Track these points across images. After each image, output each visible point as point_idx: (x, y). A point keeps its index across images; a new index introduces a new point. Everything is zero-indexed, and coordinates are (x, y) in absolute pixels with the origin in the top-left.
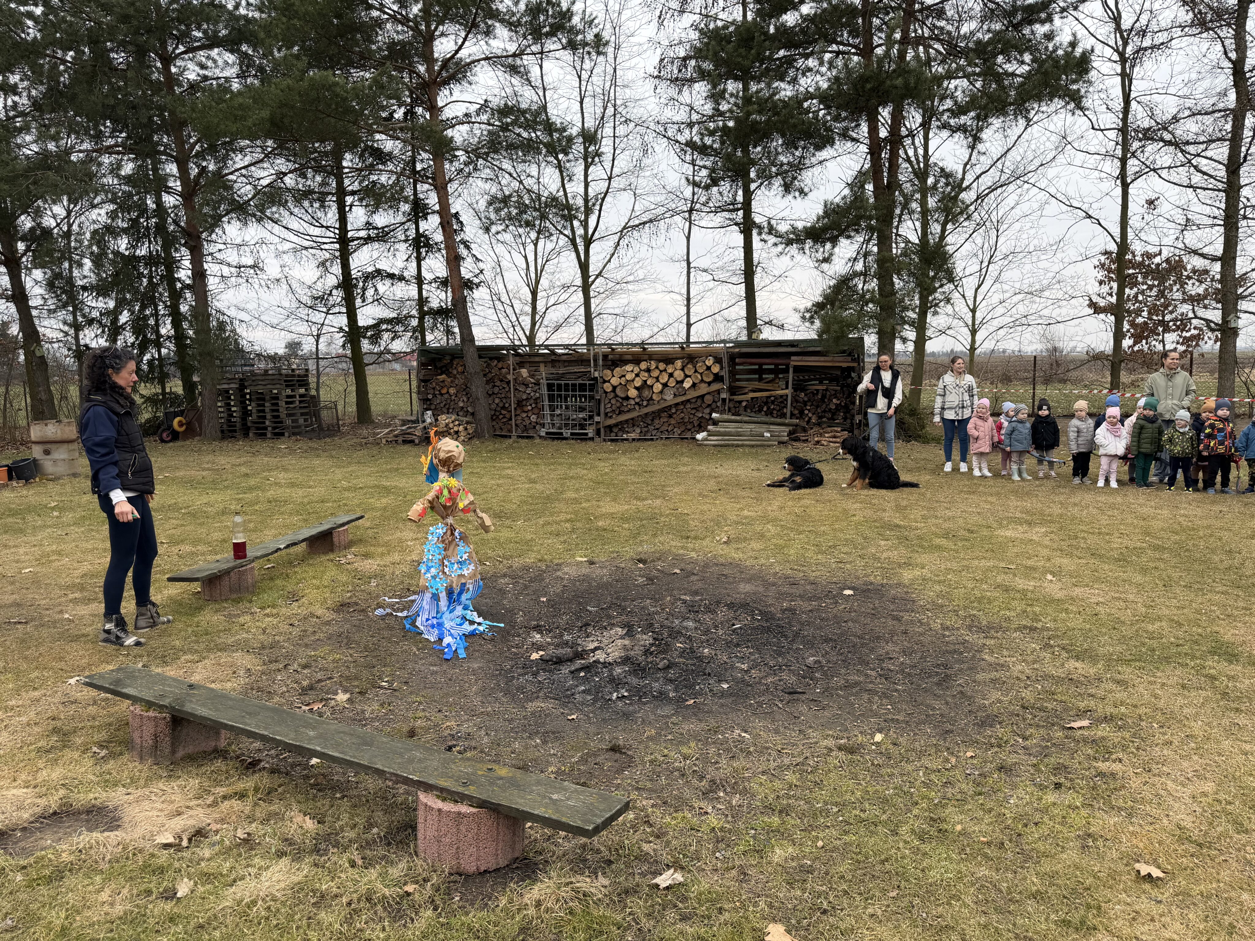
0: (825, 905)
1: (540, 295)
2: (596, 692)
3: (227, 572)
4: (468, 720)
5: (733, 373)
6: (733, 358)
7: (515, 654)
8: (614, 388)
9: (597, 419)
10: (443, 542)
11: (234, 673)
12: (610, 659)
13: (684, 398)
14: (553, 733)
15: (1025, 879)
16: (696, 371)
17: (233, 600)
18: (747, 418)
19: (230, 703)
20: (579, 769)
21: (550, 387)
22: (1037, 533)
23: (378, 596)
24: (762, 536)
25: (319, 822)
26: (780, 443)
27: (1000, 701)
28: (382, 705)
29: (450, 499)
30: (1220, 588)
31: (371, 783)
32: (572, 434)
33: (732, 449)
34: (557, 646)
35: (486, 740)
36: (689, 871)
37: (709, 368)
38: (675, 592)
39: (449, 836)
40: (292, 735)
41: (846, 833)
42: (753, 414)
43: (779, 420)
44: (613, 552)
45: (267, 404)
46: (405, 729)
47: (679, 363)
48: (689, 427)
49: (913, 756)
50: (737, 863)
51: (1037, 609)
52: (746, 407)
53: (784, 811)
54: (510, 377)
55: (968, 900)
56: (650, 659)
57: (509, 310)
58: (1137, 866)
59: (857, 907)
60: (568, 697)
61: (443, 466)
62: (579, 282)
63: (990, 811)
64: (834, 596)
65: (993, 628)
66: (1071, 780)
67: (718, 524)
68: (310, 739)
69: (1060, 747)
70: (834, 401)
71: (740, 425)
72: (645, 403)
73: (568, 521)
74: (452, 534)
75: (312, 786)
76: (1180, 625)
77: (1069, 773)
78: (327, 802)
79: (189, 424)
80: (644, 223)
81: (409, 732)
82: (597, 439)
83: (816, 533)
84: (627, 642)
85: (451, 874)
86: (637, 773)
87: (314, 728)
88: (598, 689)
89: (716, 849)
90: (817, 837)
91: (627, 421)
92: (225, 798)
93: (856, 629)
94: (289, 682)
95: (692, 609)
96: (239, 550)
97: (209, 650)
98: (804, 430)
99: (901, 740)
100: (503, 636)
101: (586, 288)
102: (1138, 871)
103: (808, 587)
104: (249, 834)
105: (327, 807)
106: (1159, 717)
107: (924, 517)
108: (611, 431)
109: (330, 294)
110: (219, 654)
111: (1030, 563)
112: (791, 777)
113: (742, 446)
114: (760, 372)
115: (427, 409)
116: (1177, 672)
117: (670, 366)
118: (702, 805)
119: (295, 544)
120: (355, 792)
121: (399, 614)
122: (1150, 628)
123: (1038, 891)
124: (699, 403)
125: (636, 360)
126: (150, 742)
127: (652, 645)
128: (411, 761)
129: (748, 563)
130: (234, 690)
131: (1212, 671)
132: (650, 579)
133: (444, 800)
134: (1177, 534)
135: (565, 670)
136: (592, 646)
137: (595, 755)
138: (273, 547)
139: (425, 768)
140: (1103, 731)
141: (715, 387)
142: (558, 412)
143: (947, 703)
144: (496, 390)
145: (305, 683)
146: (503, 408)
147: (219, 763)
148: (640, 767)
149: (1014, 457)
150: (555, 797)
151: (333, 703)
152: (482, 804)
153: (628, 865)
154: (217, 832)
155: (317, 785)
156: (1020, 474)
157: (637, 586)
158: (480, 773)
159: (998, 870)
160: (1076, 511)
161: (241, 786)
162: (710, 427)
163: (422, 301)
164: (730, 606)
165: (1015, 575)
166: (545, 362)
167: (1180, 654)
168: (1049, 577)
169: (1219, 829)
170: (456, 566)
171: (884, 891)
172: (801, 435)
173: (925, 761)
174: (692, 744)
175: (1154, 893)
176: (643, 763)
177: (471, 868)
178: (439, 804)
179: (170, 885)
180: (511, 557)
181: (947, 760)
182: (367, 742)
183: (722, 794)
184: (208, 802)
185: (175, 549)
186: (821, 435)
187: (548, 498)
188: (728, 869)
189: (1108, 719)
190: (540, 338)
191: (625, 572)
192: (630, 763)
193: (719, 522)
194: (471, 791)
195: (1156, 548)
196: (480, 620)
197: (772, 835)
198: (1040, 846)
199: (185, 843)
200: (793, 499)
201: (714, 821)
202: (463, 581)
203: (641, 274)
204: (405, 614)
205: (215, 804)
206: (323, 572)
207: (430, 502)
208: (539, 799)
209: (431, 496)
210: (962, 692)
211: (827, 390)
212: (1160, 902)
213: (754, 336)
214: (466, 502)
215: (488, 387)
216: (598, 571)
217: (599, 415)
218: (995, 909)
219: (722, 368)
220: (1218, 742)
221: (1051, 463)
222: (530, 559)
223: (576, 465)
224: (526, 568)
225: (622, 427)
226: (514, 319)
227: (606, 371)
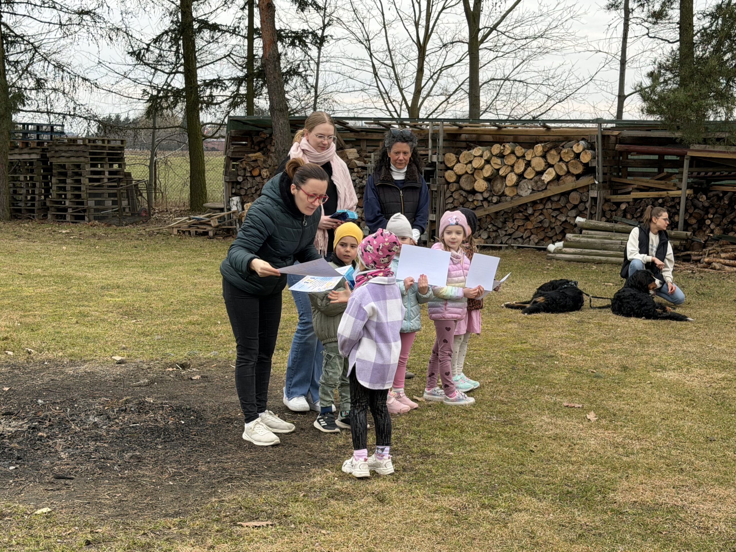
1: (429, 55)
6: (614, 143)
13: (542, 195)
16: (561, 160)
37: (577, 156)
45: (69, 181)
47: (539, 148)
48: (550, 234)
52: (625, 211)
62: (465, 37)
101: (474, 45)
114: (661, 164)
115: (235, 195)
117: (529, 151)
124: (562, 203)
125: (489, 142)
141: (585, 181)
162: (569, 236)
172: (694, 253)
186: (717, 255)
219: (595, 157)
227: (448, 155)
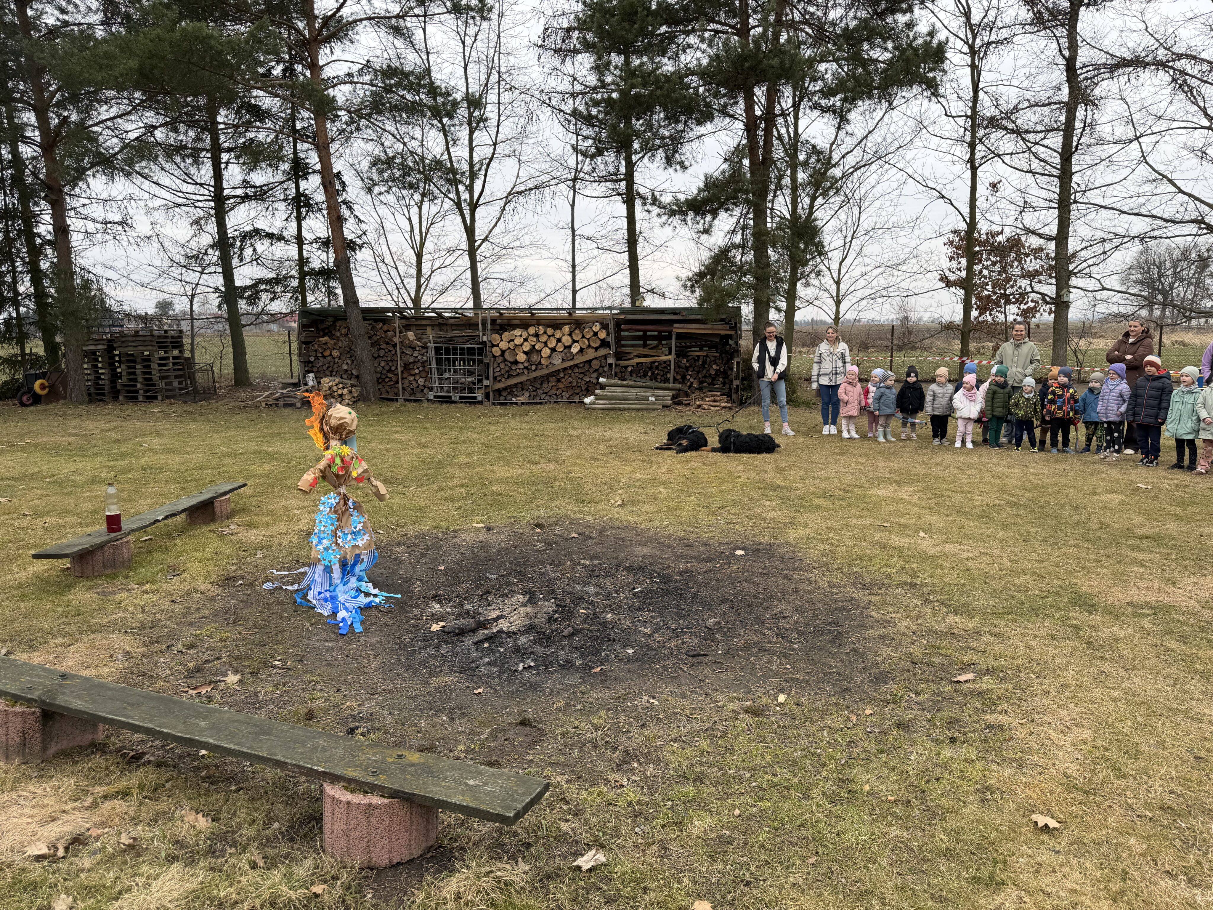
0: (748, 877)
1: (425, 258)
2: (502, 662)
3: (100, 547)
4: (369, 699)
5: (619, 339)
6: (618, 324)
7: (415, 626)
8: (503, 352)
9: (486, 383)
10: (336, 512)
11: (111, 656)
12: (514, 628)
13: (572, 363)
14: (460, 709)
15: (933, 836)
16: (583, 337)
17: (108, 576)
18: (633, 383)
19: (109, 693)
20: (490, 747)
21: (438, 350)
22: (906, 492)
23: (265, 569)
24: (654, 499)
25: (213, 820)
26: (665, 406)
27: (891, 657)
28: (276, 686)
29: (343, 468)
30: (1072, 542)
31: (270, 774)
32: (461, 397)
33: (619, 413)
34: (458, 616)
35: (390, 720)
36: (610, 850)
37: (596, 334)
38: (575, 557)
39: (359, 828)
40: (181, 727)
41: (761, 799)
42: (638, 379)
43: (662, 385)
44: (509, 518)
45: (138, 366)
46: (303, 711)
47: (566, 329)
48: (577, 391)
49: (816, 716)
50: (658, 838)
51: (915, 566)
52: (631, 372)
53: (699, 780)
54: (397, 340)
55: (884, 863)
56: (554, 627)
57: (394, 272)
58: (1034, 817)
59: (779, 877)
60: (473, 669)
61: (335, 434)
62: (465, 245)
63: (893, 769)
64: (727, 557)
65: (876, 584)
66: (965, 734)
67: (611, 487)
68: (201, 731)
69: (950, 701)
70: (714, 366)
71: (626, 389)
72: (534, 367)
73: (462, 486)
74: (346, 504)
75: (204, 779)
76: (1043, 578)
77: (961, 727)
78: (221, 796)
79: (52, 387)
80: (530, 190)
81: (307, 714)
82: (486, 403)
83: (705, 495)
84: (529, 609)
85: (362, 869)
86: (549, 746)
87: (205, 718)
88: (504, 659)
89: (635, 825)
90: (733, 806)
91: (516, 385)
92: (105, 797)
93: (751, 589)
94: (173, 664)
95: (593, 573)
96: (113, 523)
97: (82, 632)
98: (687, 395)
99: (803, 699)
100: (402, 606)
101: (472, 252)
102: (1036, 823)
103: (702, 548)
104: (135, 839)
105: (221, 802)
106: (1036, 668)
107: (802, 478)
108: (500, 395)
109: (206, 253)
110: (94, 636)
111: (903, 521)
112: (703, 744)
113: (629, 409)
114: (645, 338)
115: (309, 372)
116: (1046, 624)
117: (558, 331)
118: (618, 778)
119: (174, 515)
120: (252, 784)
121: (290, 588)
122: (1017, 581)
123: (947, 848)
125: (524, 325)
126: (18, 740)
127: (555, 612)
128: (314, 750)
129: (643, 526)
130: (111, 675)
131: (1076, 622)
132: (549, 544)
133: (352, 791)
134: (1029, 491)
135: (468, 641)
136: (494, 615)
137: (505, 730)
138: (150, 518)
139: (330, 757)
140: (987, 683)
141: (602, 352)
142: (446, 375)
143: (842, 661)
144: (382, 353)
145: (191, 665)
146: (390, 371)
147: (97, 759)
148: (552, 741)
149: (881, 421)
150: (471, 782)
151: (222, 685)
152: (394, 794)
153: (547, 847)
154: (97, 838)
155: (209, 777)
156: (885, 436)
157: (536, 551)
158: (389, 760)
159: (908, 829)
160: (938, 470)
161: (123, 784)
162: (598, 392)
163: (302, 262)
164: (630, 569)
165: (890, 533)
166: (432, 326)
167: (1045, 605)
168: (922, 534)
169: (1101, 775)
170: (350, 536)
171: (803, 858)
172: (684, 399)
173: (828, 721)
174: (603, 714)
175: (1052, 843)
176: (555, 737)
177: (384, 861)
178: (347, 796)
179: (45, 903)
180: (406, 524)
181: (848, 719)
182: (263, 730)
183: (635, 765)
184: (86, 804)
185: (39, 522)
186: (702, 399)
187: (440, 462)
188: (649, 845)
189: (990, 671)
190: (426, 301)
191: (524, 537)
192: (541, 737)
193: (612, 485)
194: (381, 780)
195: (1014, 505)
196: (376, 591)
197: (688, 805)
198: (943, 802)
199: (61, 853)
200: (681, 462)
201: (630, 794)
202: (358, 552)
203: (527, 240)
204: (296, 587)
205: (94, 806)
206: (206, 544)
207: (321, 471)
208: (454, 785)
209: (322, 465)
210: (854, 649)
211: (707, 356)
212: (1058, 852)
213: (637, 304)
214: (360, 471)
215: (373, 350)
216: (496, 538)
217: (487, 378)
218: (909, 869)
219: (608, 334)
220: (1089, 690)
221: (913, 424)
222: (425, 526)
223: (466, 429)
224: (421, 536)
225: (510, 390)
226: (398, 281)
227: (494, 336)
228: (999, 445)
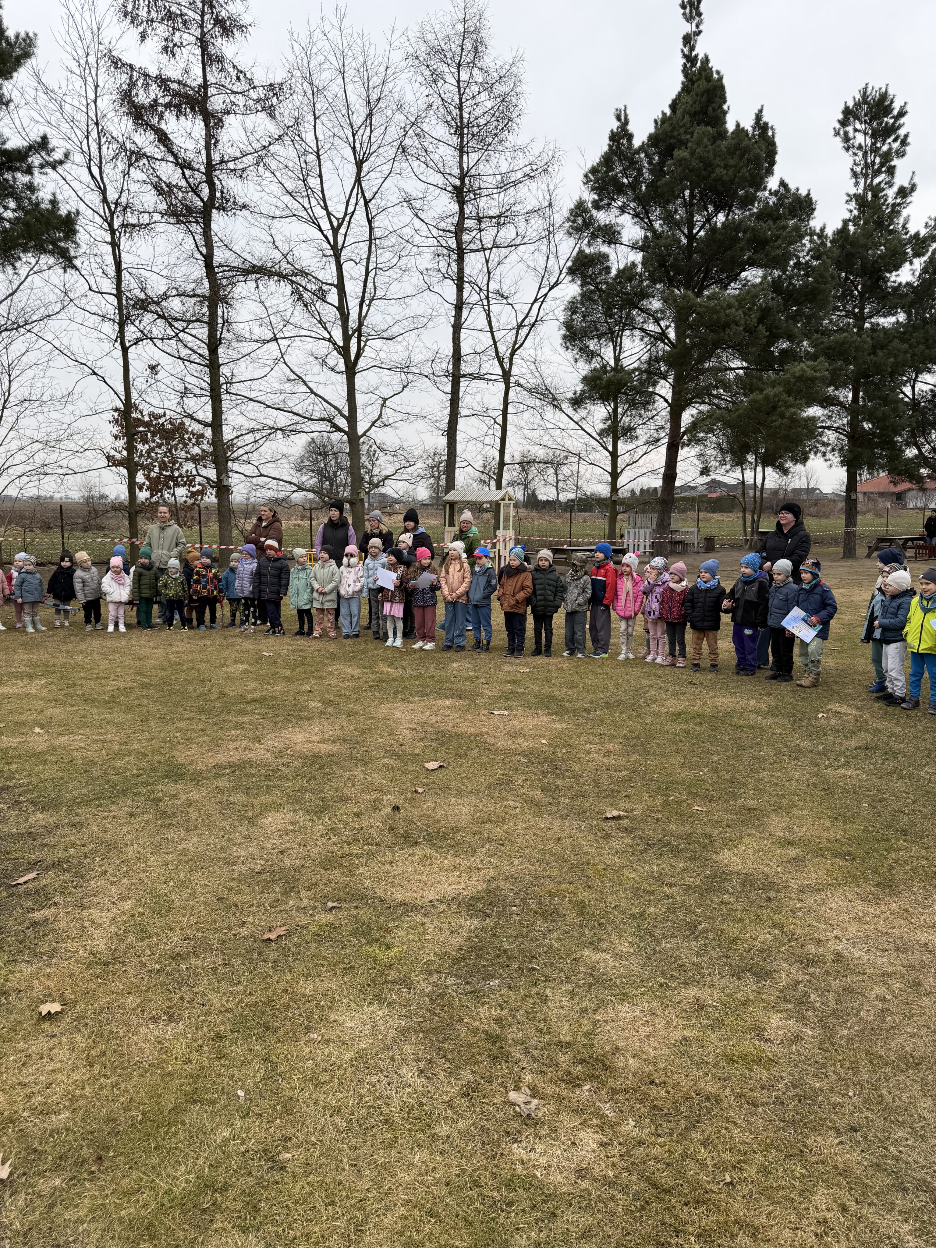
22: (35, 687)
30: (188, 715)
51: (15, 766)
58: (42, 1008)
76: (145, 755)
102: (39, 1014)
106: (104, 850)
111: (23, 718)
116: (130, 802)
122: (119, 764)
131: (159, 794)
134: (164, 670)
149: (27, 609)
156: (34, 627)
160: (80, 658)
167: (137, 784)
168: (37, 730)
175: (51, 1028)
189: (55, 865)
195: (144, 686)
220: (147, 859)
221: (66, 612)
228: (151, 626)
